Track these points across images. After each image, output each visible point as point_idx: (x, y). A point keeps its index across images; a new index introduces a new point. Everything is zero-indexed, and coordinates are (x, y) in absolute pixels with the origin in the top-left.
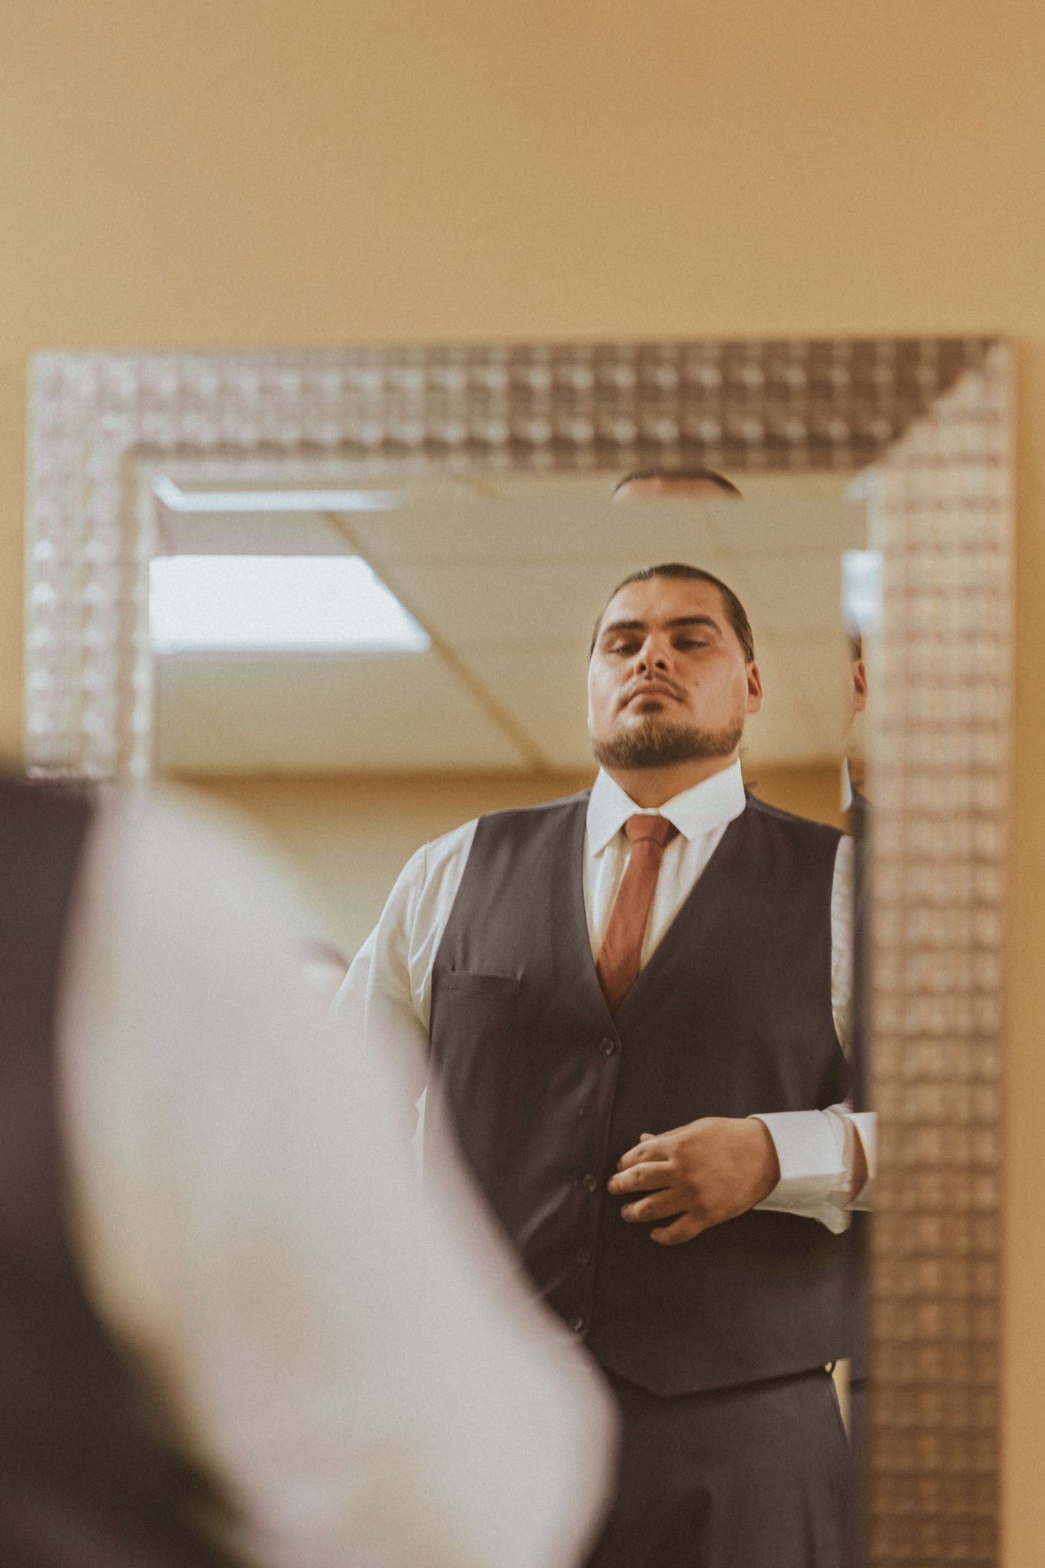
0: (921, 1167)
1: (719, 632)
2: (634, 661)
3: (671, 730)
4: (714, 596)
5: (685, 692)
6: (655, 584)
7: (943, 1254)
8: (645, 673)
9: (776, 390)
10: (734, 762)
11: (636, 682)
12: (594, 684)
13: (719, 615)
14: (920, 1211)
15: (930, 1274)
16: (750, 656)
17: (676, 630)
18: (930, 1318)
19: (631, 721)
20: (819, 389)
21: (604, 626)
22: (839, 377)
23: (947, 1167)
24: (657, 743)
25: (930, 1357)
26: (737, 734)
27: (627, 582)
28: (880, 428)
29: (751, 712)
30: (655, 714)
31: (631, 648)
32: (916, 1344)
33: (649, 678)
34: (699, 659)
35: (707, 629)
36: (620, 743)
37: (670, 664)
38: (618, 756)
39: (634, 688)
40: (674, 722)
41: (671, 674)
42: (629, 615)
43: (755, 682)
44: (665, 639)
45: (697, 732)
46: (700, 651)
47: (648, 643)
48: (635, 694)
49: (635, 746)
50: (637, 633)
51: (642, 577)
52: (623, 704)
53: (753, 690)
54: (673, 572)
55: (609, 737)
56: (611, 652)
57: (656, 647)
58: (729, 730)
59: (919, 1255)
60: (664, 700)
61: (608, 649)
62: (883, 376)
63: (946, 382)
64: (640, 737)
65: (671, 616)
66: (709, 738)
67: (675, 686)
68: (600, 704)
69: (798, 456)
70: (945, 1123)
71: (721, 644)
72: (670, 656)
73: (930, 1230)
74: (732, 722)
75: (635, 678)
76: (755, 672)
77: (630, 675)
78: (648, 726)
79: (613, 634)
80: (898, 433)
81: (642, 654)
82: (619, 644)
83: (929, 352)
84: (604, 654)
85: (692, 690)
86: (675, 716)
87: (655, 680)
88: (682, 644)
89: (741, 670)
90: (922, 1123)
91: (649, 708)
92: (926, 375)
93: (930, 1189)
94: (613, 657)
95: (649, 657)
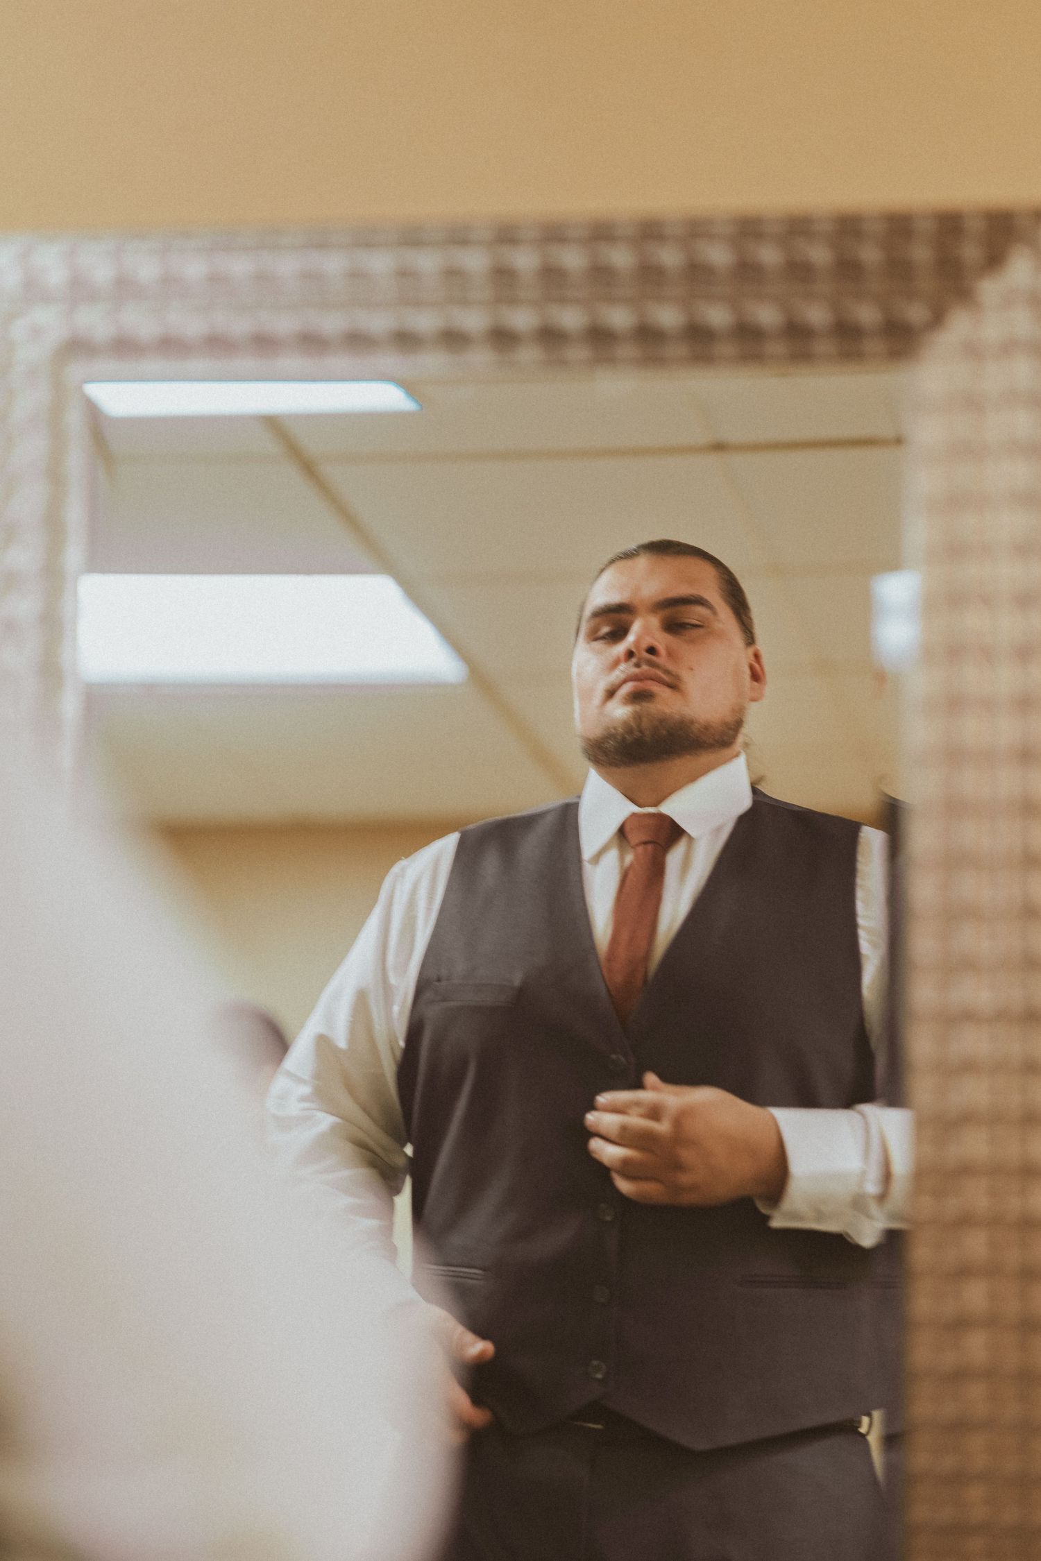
0: (966, 1170)
1: (715, 613)
2: (620, 648)
3: (663, 720)
4: (709, 572)
5: (678, 677)
6: (643, 562)
7: (992, 1271)
8: (634, 660)
9: (799, 271)
10: (737, 755)
11: (625, 669)
12: (579, 674)
13: (713, 594)
14: (965, 1221)
15: (975, 1295)
16: (750, 639)
17: (667, 612)
18: (977, 1346)
19: (620, 711)
20: (848, 269)
21: (588, 612)
22: (870, 255)
23: (996, 1170)
24: (647, 733)
25: (976, 1392)
26: (739, 724)
27: (612, 562)
28: (916, 313)
29: (754, 700)
30: (644, 704)
31: (618, 634)
32: (960, 1375)
33: (637, 665)
34: (692, 641)
35: (700, 610)
36: (609, 736)
37: (661, 649)
38: (605, 752)
39: (623, 676)
40: (668, 711)
41: (662, 659)
42: (615, 598)
43: (757, 666)
44: (655, 621)
45: (692, 722)
46: (694, 633)
47: (636, 628)
48: (625, 681)
49: (624, 739)
50: (624, 616)
51: (628, 556)
52: (610, 694)
53: (756, 676)
54: (663, 548)
55: (596, 732)
56: (596, 639)
57: (646, 630)
58: (730, 719)
59: (964, 1272)
60: (656, 688)
61: (594, 636)
62: (921, 254)
63: (994, 260)
64: (629, 730)
65: (661, 598)
66: (707, 727)
67: (667, 672)
68: (586, 695)
69: (822, 346)
70: (995, 1119)
71: (717, 626)
72: (661, 640)
73: (976, 1245)
74: (733, 710)
75: (622, 666)
76: (757, 656)
77: (616, 663)
78: (638, 717)
79: (598, 620)
80: (938, 318)
81: (631, 638)
82: (605, 630)
83: (975, 226)
84: (588, 643)
85: (686, 676)
86: (667, 704)
87: (645, 667)
88: (674, 626)
89: (739, 654)
90: (966, 1119)
91: (638, 697)
92: (971, 252)
93: (976, 1196)
94: (598, 645)
95: (637, 643)
